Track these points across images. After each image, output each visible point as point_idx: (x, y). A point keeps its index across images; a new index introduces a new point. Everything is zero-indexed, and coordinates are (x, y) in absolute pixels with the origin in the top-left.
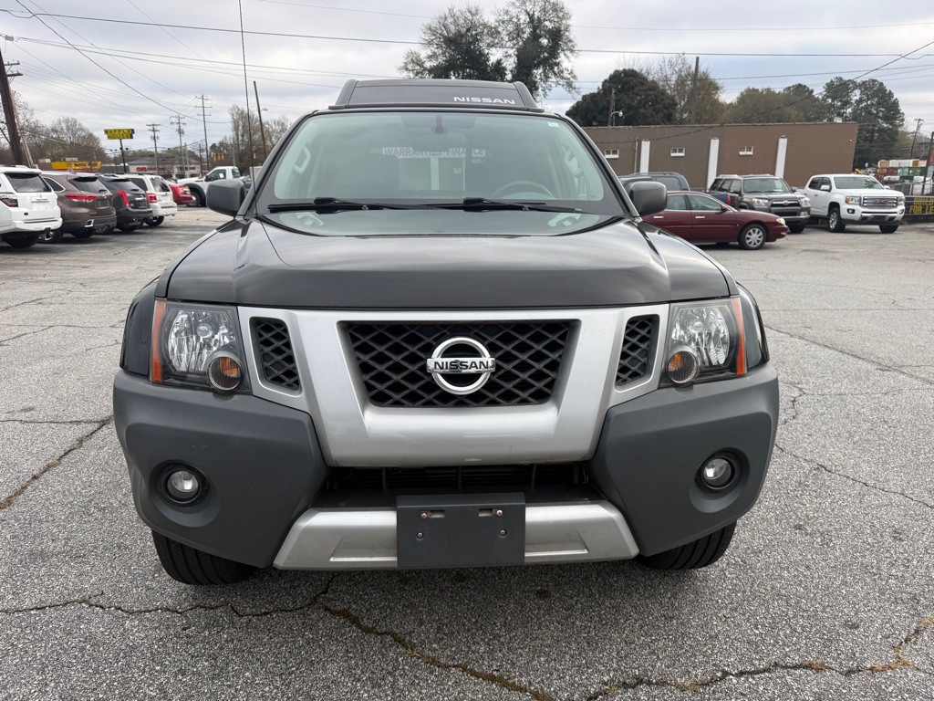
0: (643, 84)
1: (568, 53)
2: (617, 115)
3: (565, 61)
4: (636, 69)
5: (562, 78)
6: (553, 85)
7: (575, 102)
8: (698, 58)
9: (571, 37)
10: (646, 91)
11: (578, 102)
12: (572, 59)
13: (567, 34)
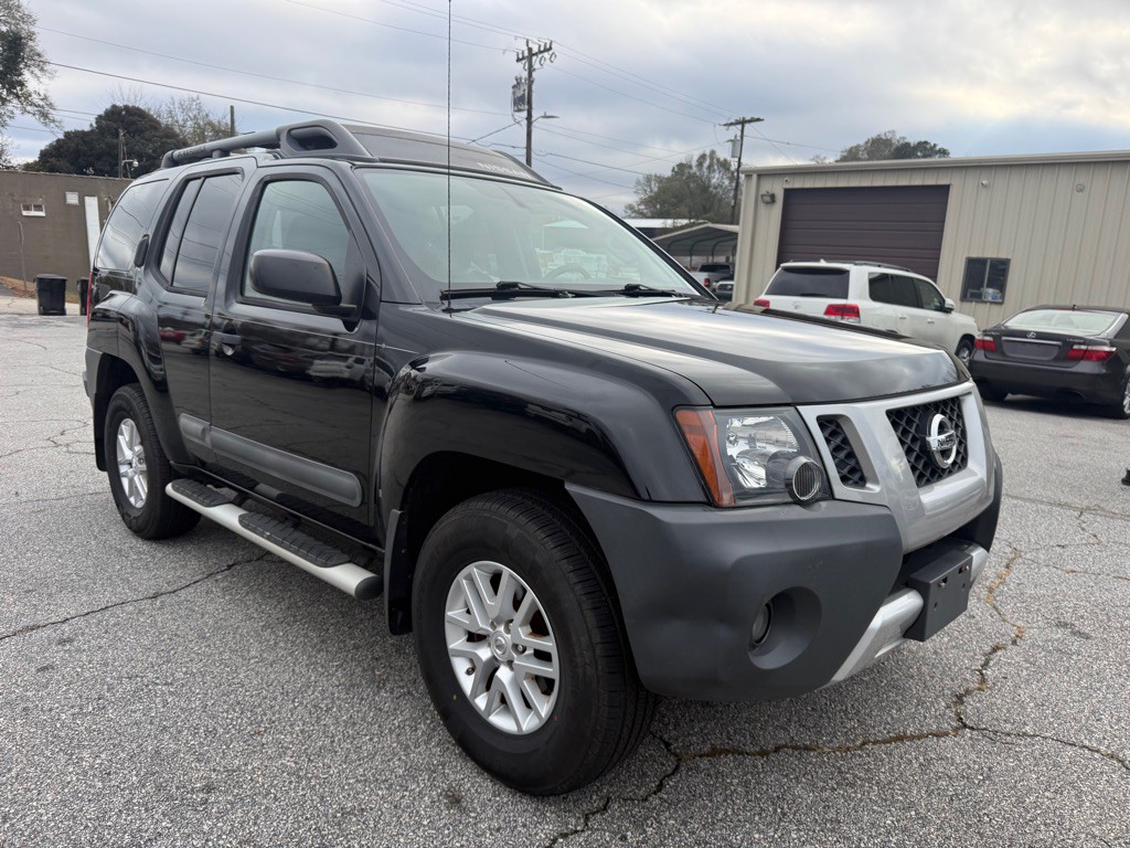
0: (156, 129)
1: (37, 71)
2: (131, 164)
3: (32, 81)
4: (142, 107)
5: (32, 104)
6: (17, 112)
7: (55, 139)
8: (232, 107)
9: (39, 49)
10: (161, 138)
11: (58, 140)
12: (44, 79)
13: (30, 43)
